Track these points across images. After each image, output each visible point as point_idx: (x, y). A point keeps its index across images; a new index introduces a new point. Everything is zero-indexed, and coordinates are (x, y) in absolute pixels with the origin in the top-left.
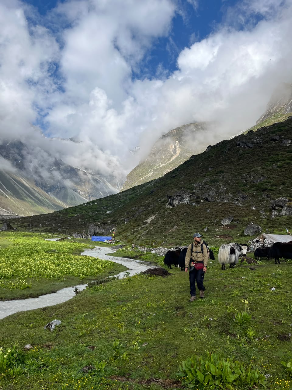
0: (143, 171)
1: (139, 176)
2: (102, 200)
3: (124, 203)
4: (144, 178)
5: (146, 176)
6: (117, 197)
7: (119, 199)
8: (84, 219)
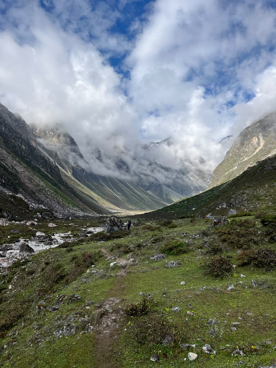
0: (228, 165)
1: (224, 171)
2: (190, 199)
4: (230, 172)
5: (231, 170)
7: (202, 199)
8: (178, 214)
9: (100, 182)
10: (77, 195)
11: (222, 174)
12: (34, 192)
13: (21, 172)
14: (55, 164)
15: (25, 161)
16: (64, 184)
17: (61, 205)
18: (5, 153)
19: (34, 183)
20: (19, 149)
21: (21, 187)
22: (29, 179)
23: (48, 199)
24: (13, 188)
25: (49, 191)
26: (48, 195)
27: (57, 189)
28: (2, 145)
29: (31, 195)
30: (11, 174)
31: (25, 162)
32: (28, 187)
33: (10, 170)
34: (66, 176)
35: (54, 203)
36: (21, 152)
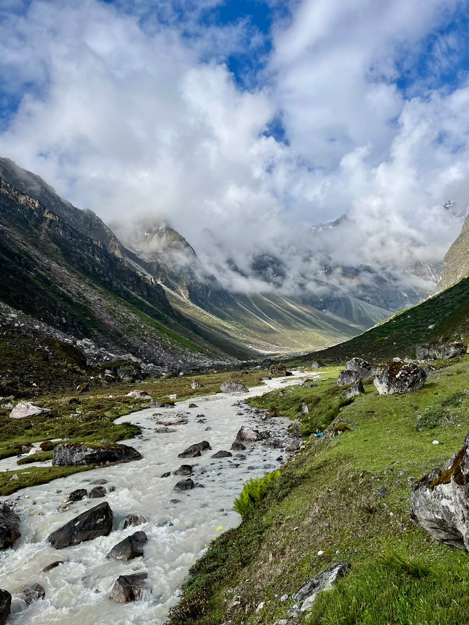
2: (416, 310)
3: (452, 308)
6: (437, 302)
7: (443, 305)
8: (399, 341)
9: (238, 305)
10: (199, 332)
11: (463, 259)
12: (119, 333)
13: (95, 301)
14: (156, 282)
15: (102, 282)
16: (174, 315)
17: (169, 352)
18: (65, 273)
19: (119, 317)
20: (89, 263)
21: (95, 327)
22: (110, 312)
23: (145, 342)
24: (81, 331)
25: (146, 328)
26: (146, 336)
27: (163, 324)
28: (60, 260)
29: (113, 339)
30: (77, 306)
31: (100, 284)
32: (109, 325)
33: (74, 300)
34: (179, 302)
35: (157, 349)
36: (93, 267)
